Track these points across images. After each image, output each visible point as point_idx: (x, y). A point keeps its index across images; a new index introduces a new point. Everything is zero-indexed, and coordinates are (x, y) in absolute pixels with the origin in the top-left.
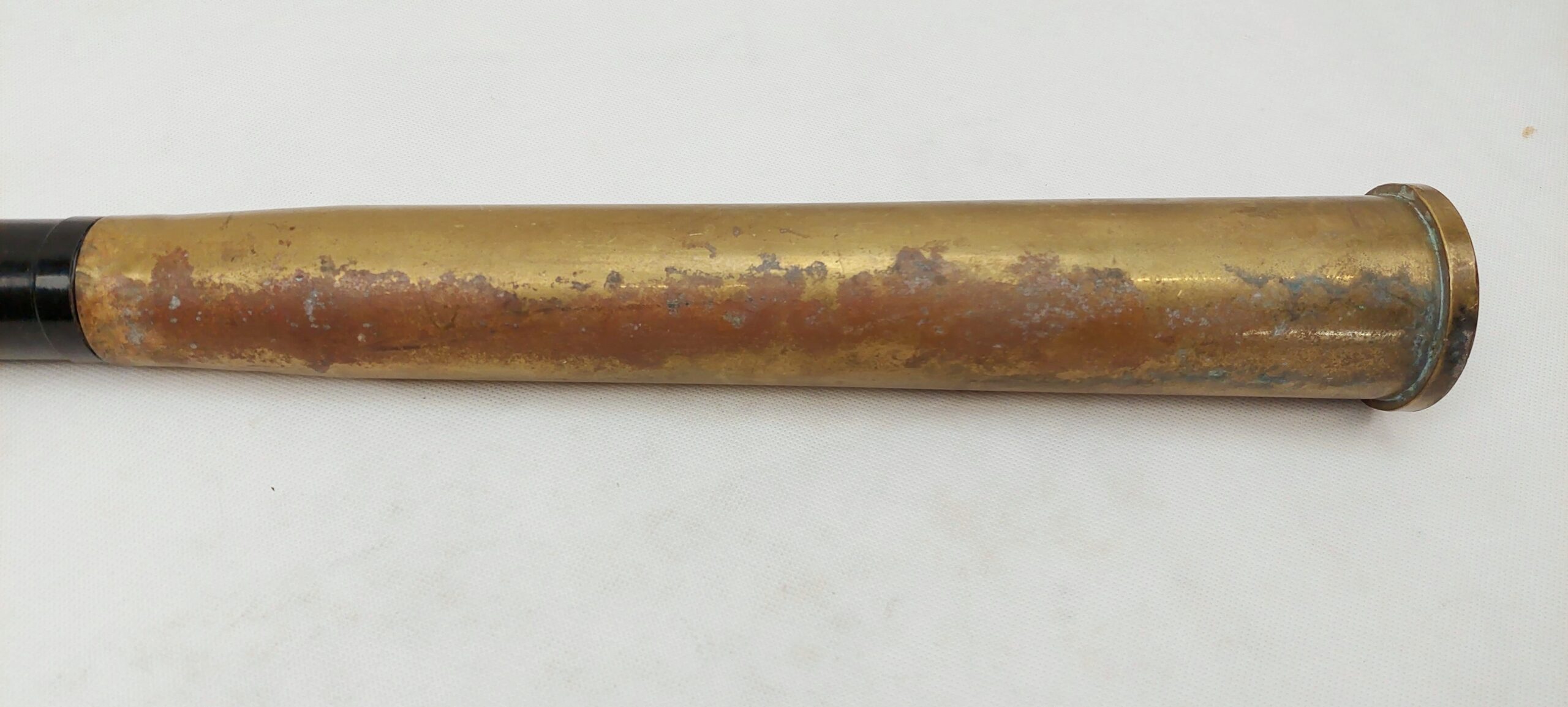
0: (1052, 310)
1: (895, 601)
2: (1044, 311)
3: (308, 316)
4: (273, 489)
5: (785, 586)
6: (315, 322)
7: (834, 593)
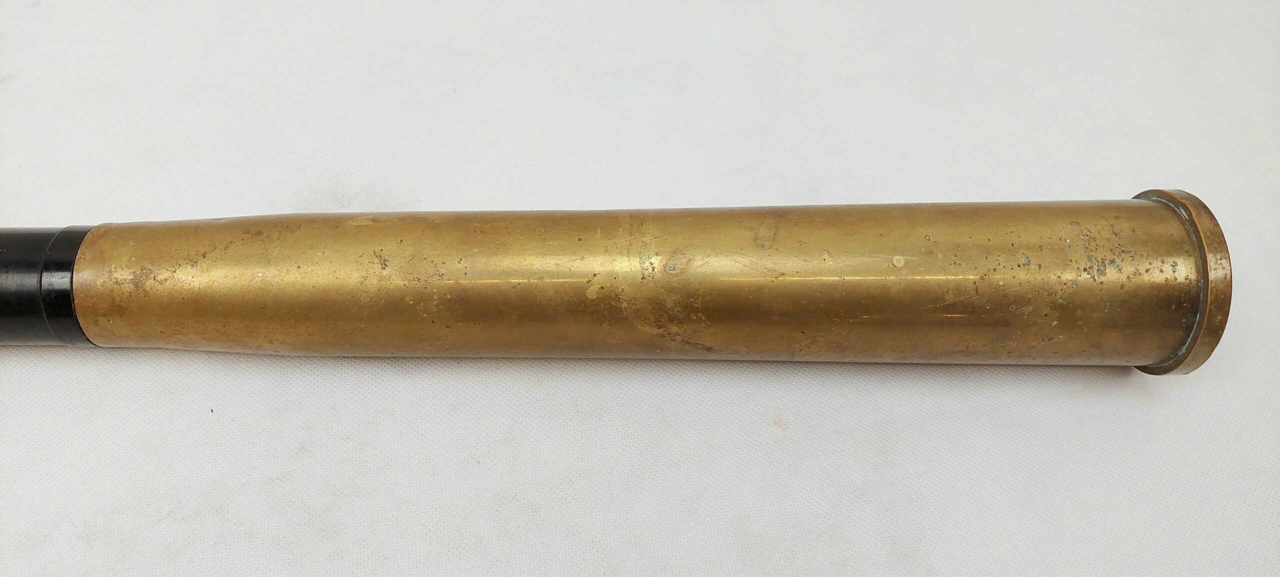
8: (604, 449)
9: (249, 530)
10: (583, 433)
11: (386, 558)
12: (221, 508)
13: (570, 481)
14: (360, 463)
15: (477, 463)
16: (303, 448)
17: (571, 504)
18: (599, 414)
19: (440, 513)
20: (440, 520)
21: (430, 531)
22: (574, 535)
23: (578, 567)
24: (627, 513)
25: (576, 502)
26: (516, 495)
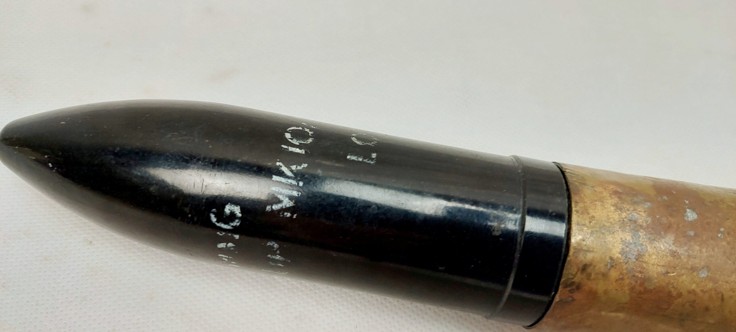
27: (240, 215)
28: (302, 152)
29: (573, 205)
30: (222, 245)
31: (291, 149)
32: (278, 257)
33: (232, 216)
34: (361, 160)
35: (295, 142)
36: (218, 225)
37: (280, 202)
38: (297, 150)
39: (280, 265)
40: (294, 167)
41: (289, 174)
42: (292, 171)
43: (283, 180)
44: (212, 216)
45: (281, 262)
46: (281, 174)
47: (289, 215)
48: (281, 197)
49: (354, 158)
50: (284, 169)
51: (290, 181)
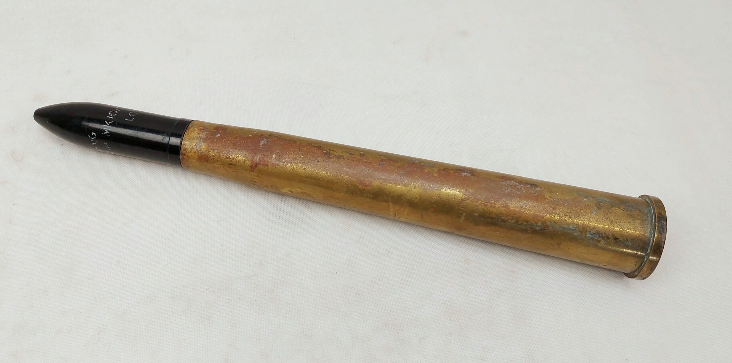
0: (512, 190)
1: (424, 338)
2: (509, 190)
3: (260, 145)
4: (222, 246)
5: (386, 324)
6: (261, 148)
7: (403, 330)
8: (390, 269)
9: (241, 297)
10: (381, 262)
11: (299, 311)
12: (228, 287)
13: (376, 282)
14: (286, 271)
15: (336, 273)
16: (261, 263)
17: (376, 292)
18: (387, 254)
19: (320, 293)
20: (321, 296)
21: (316, 300)
22: (378, 305)
23: (380, 318)
24: (400, 297)
25: (378, 291)
26: (353, 287)
27: (96, 135)
28: (113, 118)
29: (186, 132)
30: (93, 144)
31: (109, 117)
32: (108, 147)
33: (94, 136)
34: (129, 120)
35: (111, 115)
36: (91, 138)
37: (105, 132)
38: (111, 118)
39: (110, 150)
40: (109, 122)
41: (108, 124)
42: (109, 123)
43: (106, 126)
44: (89, 136)
45: (110, 149)
46: (106, 124)
47: (108, 135)
48: (106, 130)
49: (127, 120)
50: (107, 123)
51: (108, 126)
